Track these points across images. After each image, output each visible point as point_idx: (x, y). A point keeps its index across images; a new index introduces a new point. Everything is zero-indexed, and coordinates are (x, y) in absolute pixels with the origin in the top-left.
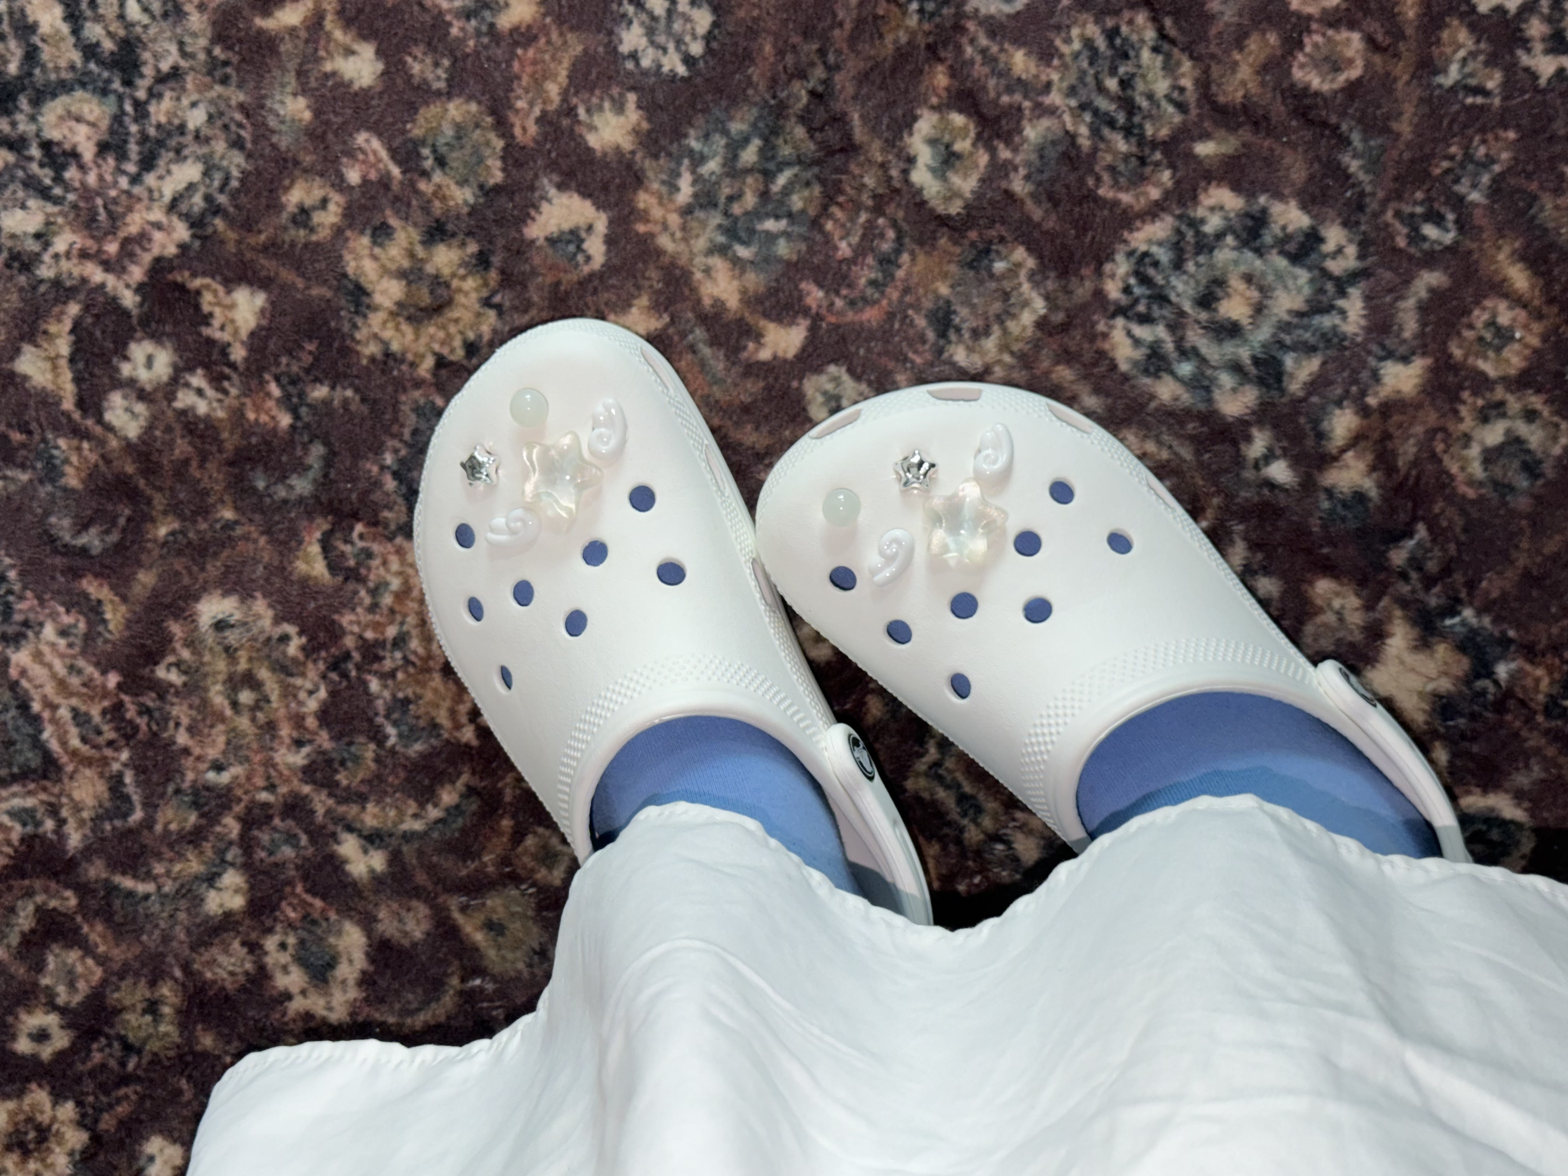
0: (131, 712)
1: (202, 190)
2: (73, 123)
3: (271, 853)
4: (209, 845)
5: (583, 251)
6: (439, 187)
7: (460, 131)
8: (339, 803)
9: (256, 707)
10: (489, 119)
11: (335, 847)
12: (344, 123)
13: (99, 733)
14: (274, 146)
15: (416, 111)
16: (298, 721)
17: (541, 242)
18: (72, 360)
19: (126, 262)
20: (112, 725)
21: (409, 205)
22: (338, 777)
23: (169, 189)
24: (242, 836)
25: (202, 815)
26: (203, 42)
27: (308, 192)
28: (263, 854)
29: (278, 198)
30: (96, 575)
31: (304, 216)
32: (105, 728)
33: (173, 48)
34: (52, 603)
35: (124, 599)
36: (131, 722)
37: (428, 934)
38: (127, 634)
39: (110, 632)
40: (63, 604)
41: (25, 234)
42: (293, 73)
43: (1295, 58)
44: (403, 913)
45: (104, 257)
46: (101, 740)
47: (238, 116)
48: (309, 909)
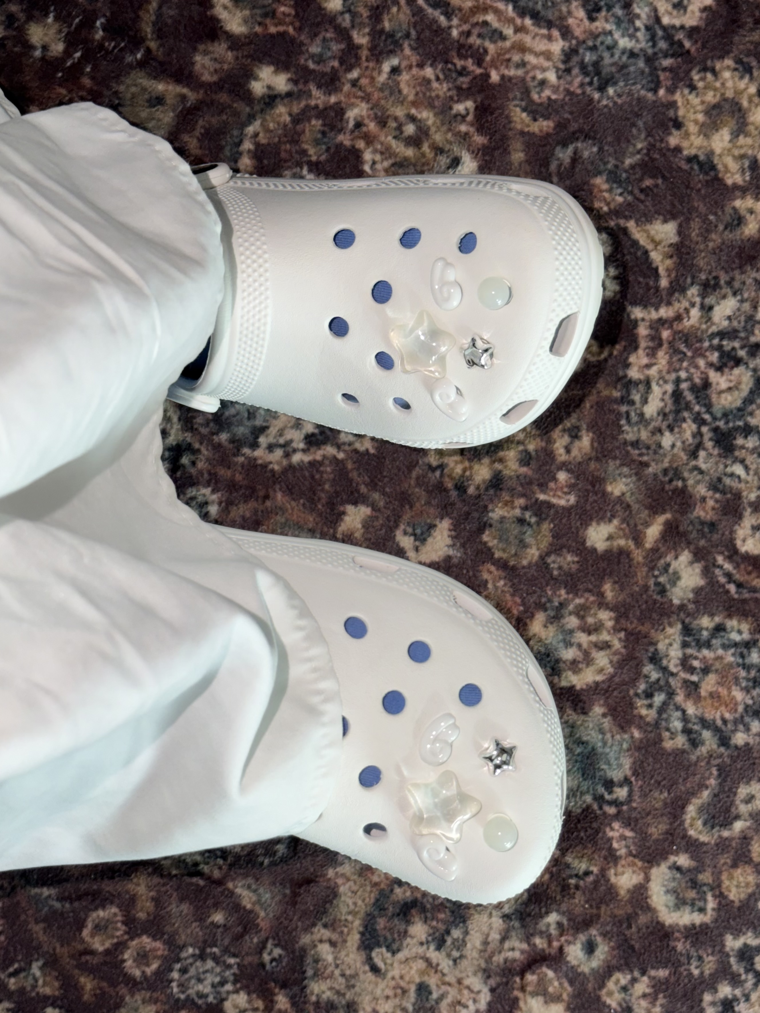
0: (470, 64)
1: (638, 405)
2: (732, 385)
3: (324, 40)
4: (365, 15)
5: (411, 535)
6: (513, 508)
7: (523, 545)
8: (307, 106)
9: (399, 128)
10: (512, 563)
11: (289, 76)
12: (587, 500)
13: (480, 36)
14: (615, 458)
15: (553, 537)
16: (369, 139)
17: (437, 522)
18: (646, 252)
19: (653, 332)
20: (476, 47)
21: (522, 485)
22: (320, 122)
23: (656, 390)
24: (349, 38)
25: (382, 31)
26: (690, 482)
27: (580, 449)
28: (329, 35)
29: (594, 433)
30: (548, 135)
31: (573, 434)
32: (478, 42)
33: (703, 466)
34: (561, 97)
35: (522, 133)
36: (465, 58)
37: (193, 64)
38: (506, 112)
39: (516, 106)
40: (555, 101)
41: (718, 304)
42: (632, 504)
43: (123, 916)
44: (218, 66)
45: (666, 326)
46: (475, 31)
47: (645, 458)
48: (276, 21)
